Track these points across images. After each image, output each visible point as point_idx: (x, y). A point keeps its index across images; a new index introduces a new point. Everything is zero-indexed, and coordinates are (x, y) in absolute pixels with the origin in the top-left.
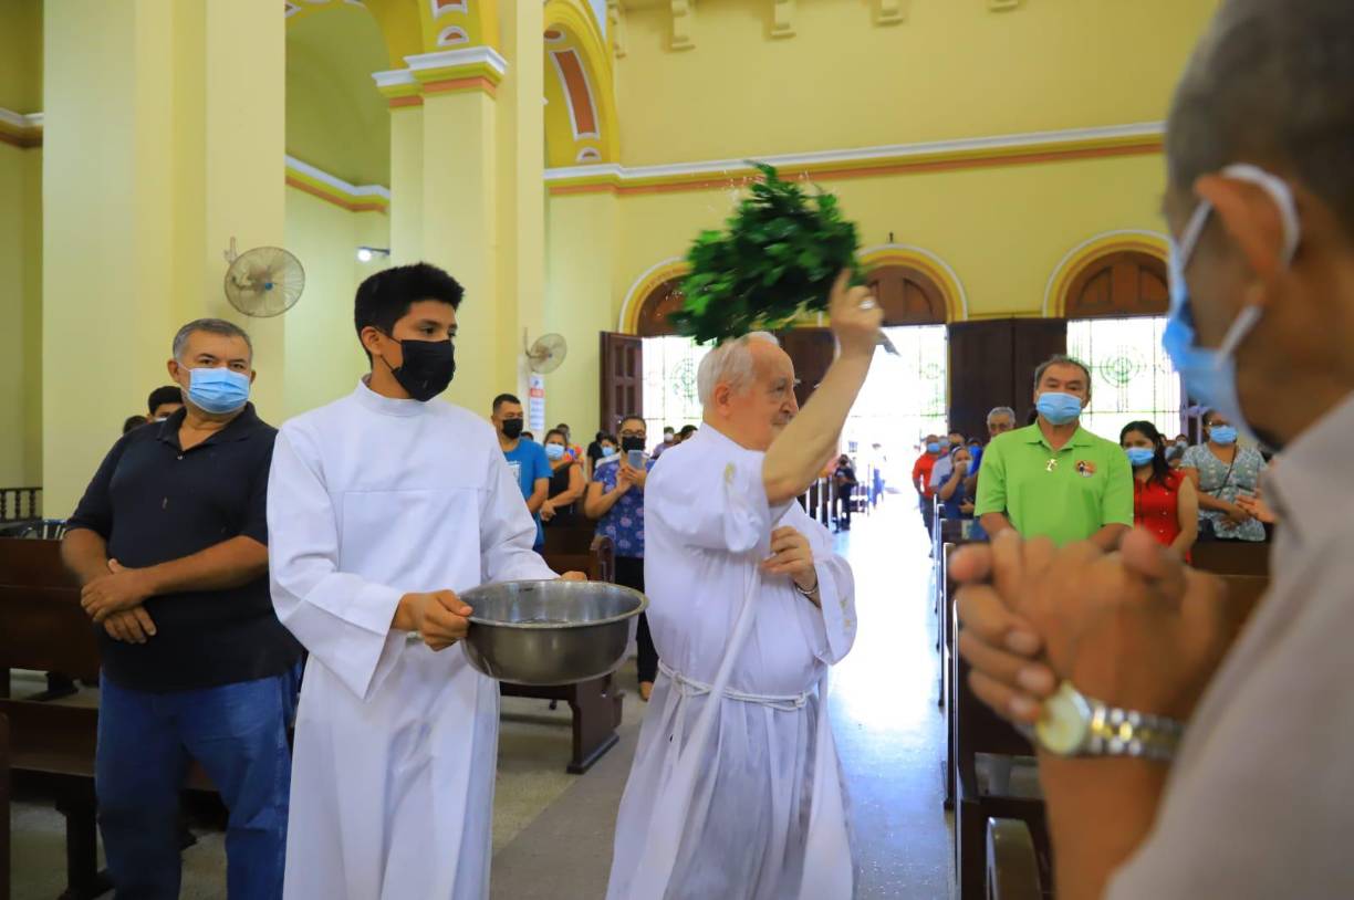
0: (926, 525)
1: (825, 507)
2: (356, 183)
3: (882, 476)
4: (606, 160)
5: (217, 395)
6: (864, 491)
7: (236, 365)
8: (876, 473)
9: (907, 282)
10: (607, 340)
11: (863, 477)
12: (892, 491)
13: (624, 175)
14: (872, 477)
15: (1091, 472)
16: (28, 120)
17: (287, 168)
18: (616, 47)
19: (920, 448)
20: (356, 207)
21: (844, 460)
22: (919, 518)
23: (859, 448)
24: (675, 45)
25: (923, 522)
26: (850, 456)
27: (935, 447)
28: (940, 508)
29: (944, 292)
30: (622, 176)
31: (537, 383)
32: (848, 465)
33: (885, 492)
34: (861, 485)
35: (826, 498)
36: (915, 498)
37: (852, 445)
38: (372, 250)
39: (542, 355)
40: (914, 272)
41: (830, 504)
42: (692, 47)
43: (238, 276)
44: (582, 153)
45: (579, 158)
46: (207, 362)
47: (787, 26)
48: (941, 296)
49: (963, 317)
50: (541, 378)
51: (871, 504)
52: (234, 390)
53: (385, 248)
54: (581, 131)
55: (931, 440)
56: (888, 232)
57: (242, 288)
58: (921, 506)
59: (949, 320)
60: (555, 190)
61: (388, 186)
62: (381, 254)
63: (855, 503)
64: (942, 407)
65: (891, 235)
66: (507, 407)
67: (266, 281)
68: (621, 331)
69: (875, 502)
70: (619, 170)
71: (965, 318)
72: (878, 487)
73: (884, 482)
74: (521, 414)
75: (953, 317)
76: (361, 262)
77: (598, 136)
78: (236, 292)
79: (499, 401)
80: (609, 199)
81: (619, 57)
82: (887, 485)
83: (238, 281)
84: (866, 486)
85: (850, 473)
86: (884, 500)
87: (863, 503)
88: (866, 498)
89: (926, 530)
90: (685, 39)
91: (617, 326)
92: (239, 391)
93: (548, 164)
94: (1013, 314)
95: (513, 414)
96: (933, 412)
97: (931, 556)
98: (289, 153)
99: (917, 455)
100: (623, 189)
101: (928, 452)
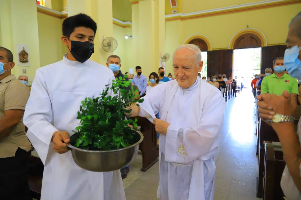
0: (254, 95)
1: (229, 91)
2: (124, 21)
3: (243, 84)
4: (178, 12)
5: (113, 69)
6: (239, 88)
7: (117, 63)
8: (242, 83)
9: (252, 37)
11: (238, 84)
12: (245, 88)
13: (182, 15)
14: (241, 84)
15: (289, 82)
16: (61, 13)
17: (113, 20)
19: (253, 77)
20: (124, 27)
21: (234, 80)
22: (252, 94)
23: (237, 78)
25: (253, 95)
26: (235, 80)
27: (257, 77)
28: (258, 91)
29: (261, 40)
30: (182, 16)
31: (163, 64)
32: (235, 81)
33: (244, 88)
34: (238, 86)
35: (229, 89)
36: (251, 89)
37: (236, 77)
38: (128, 36)
39: (165, 58)
40: (253, 35)
41: (230, 91)
43: (105, 44)
44: (173, 11)
45: (172, 12)
46: (112, 63)
48: (260, 40)
49: (266, 45)
50: (164, 63)
51: (240, 91)
52: (116, 68)
53: (131, 35)
54: (173, 6)
55: (256, 76)
56: (247, 25)
57: (105, 46)
58: (253, 91)
59: (262, 46)
60: (167, 20)
61: (131, 22)
62: (130, 37)
63: (236, 90)
64: (259, 67)
65: (248, 26)
66: (161, 70)
67: (110, 44)
69: (241, 91)
70: (181, 14)
71: (266, 46)
72: (242, 87)
73: (244, 85)
74: (164, 71)
75: (263, 45)
76: (126, 39)
77: (176, 7)
78: (104, 47)
79: (160, 69)
80: (179, 21)
82: (244, 86)
83: (105, 45)
84: (239, 86)
85: (235, 83)
86: (243, 90)
87: (238, 91)
88: (239, 89)
89: (254, 96)
92: (117, 68)
93: (166, 14)
94: (279, 44)
95: (162, 71)
96: (257, 68)
97: (255, 103)
98: (113, 17)
99: (252, 79)
100: (182, 19)
101: (255, 78)
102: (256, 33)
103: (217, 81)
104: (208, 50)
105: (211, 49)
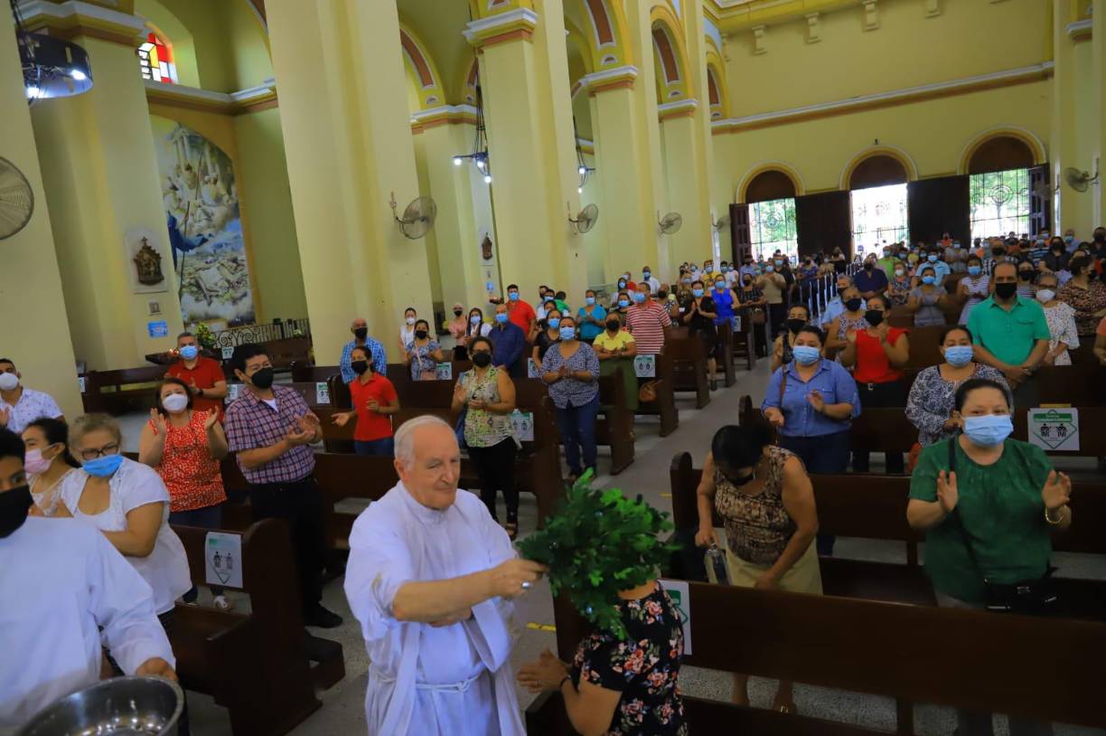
4: (724, 118)
9: (885, 163)
10: (733, 208)
18: (726, 57)
24: (757, 52)
29: (904, 165)
30: (733, 124)
40: (889, 157)
42: (765, 53)
47: (816, 37)
48: (902, 167)
56: (875, 138)
65: (876, 141)
68: (737, 202)
71: (917, 179)
75: (911, 178)
77: (720, 105)
81: (727, 61)
90: (762, 49)
91: (735, 201)
100: (734, 130)
102: (892, 153)
103: (831, 262)
104: (797, 195)
105: (802, 193)
